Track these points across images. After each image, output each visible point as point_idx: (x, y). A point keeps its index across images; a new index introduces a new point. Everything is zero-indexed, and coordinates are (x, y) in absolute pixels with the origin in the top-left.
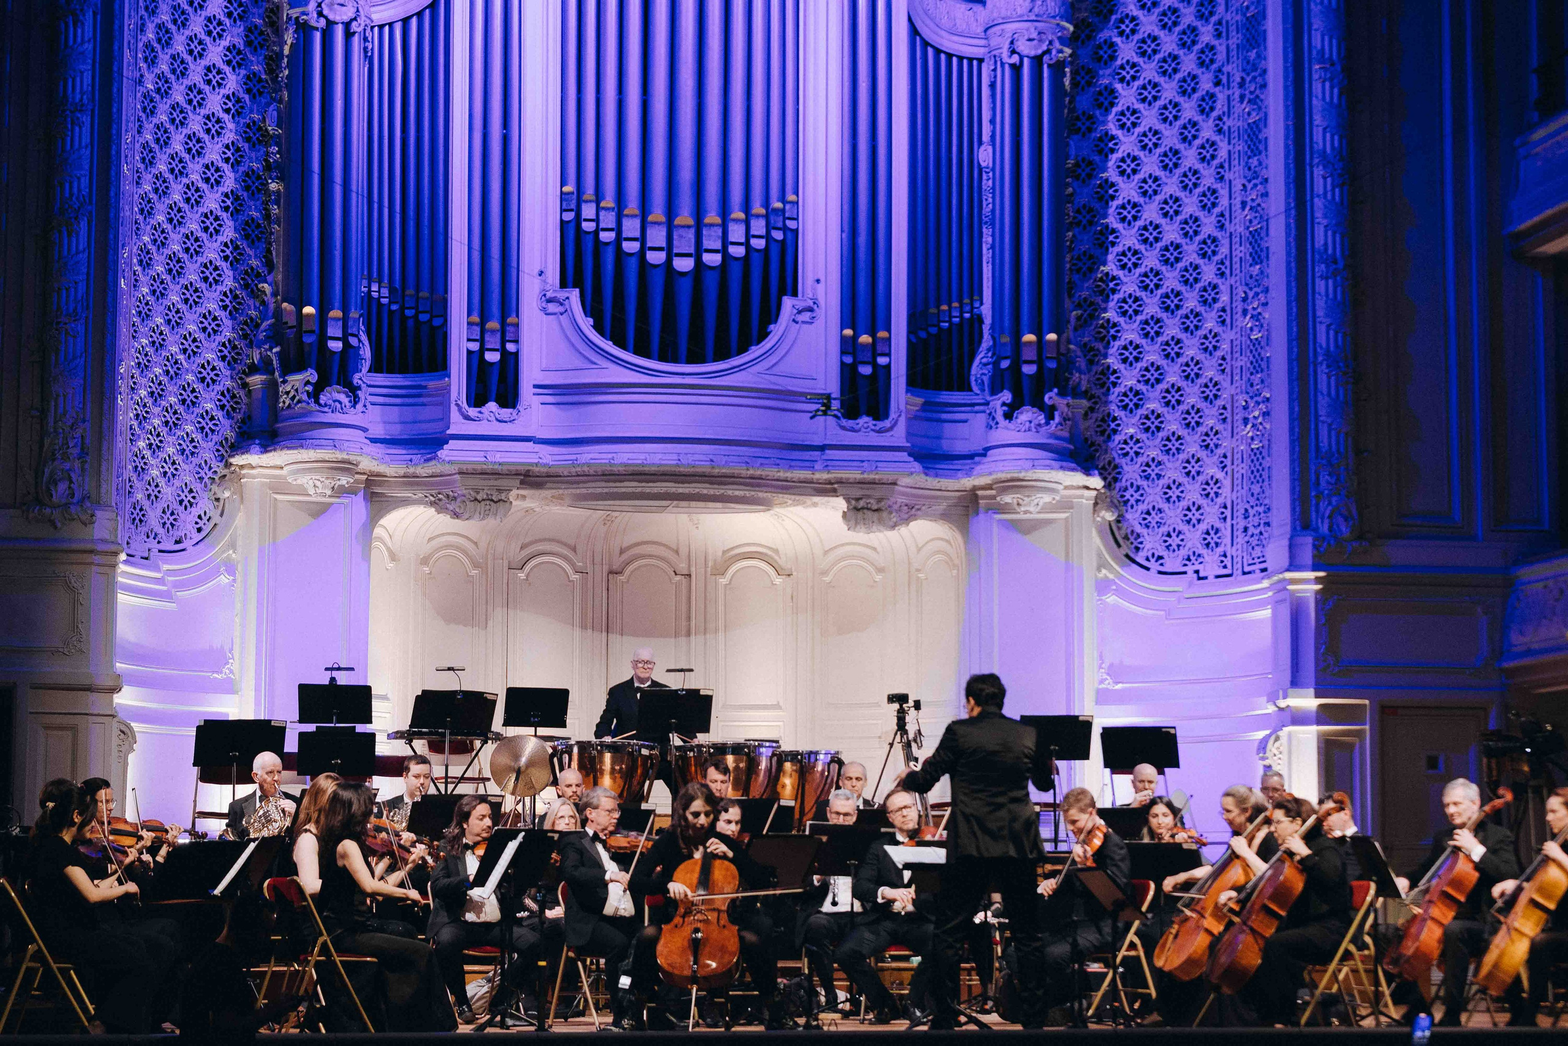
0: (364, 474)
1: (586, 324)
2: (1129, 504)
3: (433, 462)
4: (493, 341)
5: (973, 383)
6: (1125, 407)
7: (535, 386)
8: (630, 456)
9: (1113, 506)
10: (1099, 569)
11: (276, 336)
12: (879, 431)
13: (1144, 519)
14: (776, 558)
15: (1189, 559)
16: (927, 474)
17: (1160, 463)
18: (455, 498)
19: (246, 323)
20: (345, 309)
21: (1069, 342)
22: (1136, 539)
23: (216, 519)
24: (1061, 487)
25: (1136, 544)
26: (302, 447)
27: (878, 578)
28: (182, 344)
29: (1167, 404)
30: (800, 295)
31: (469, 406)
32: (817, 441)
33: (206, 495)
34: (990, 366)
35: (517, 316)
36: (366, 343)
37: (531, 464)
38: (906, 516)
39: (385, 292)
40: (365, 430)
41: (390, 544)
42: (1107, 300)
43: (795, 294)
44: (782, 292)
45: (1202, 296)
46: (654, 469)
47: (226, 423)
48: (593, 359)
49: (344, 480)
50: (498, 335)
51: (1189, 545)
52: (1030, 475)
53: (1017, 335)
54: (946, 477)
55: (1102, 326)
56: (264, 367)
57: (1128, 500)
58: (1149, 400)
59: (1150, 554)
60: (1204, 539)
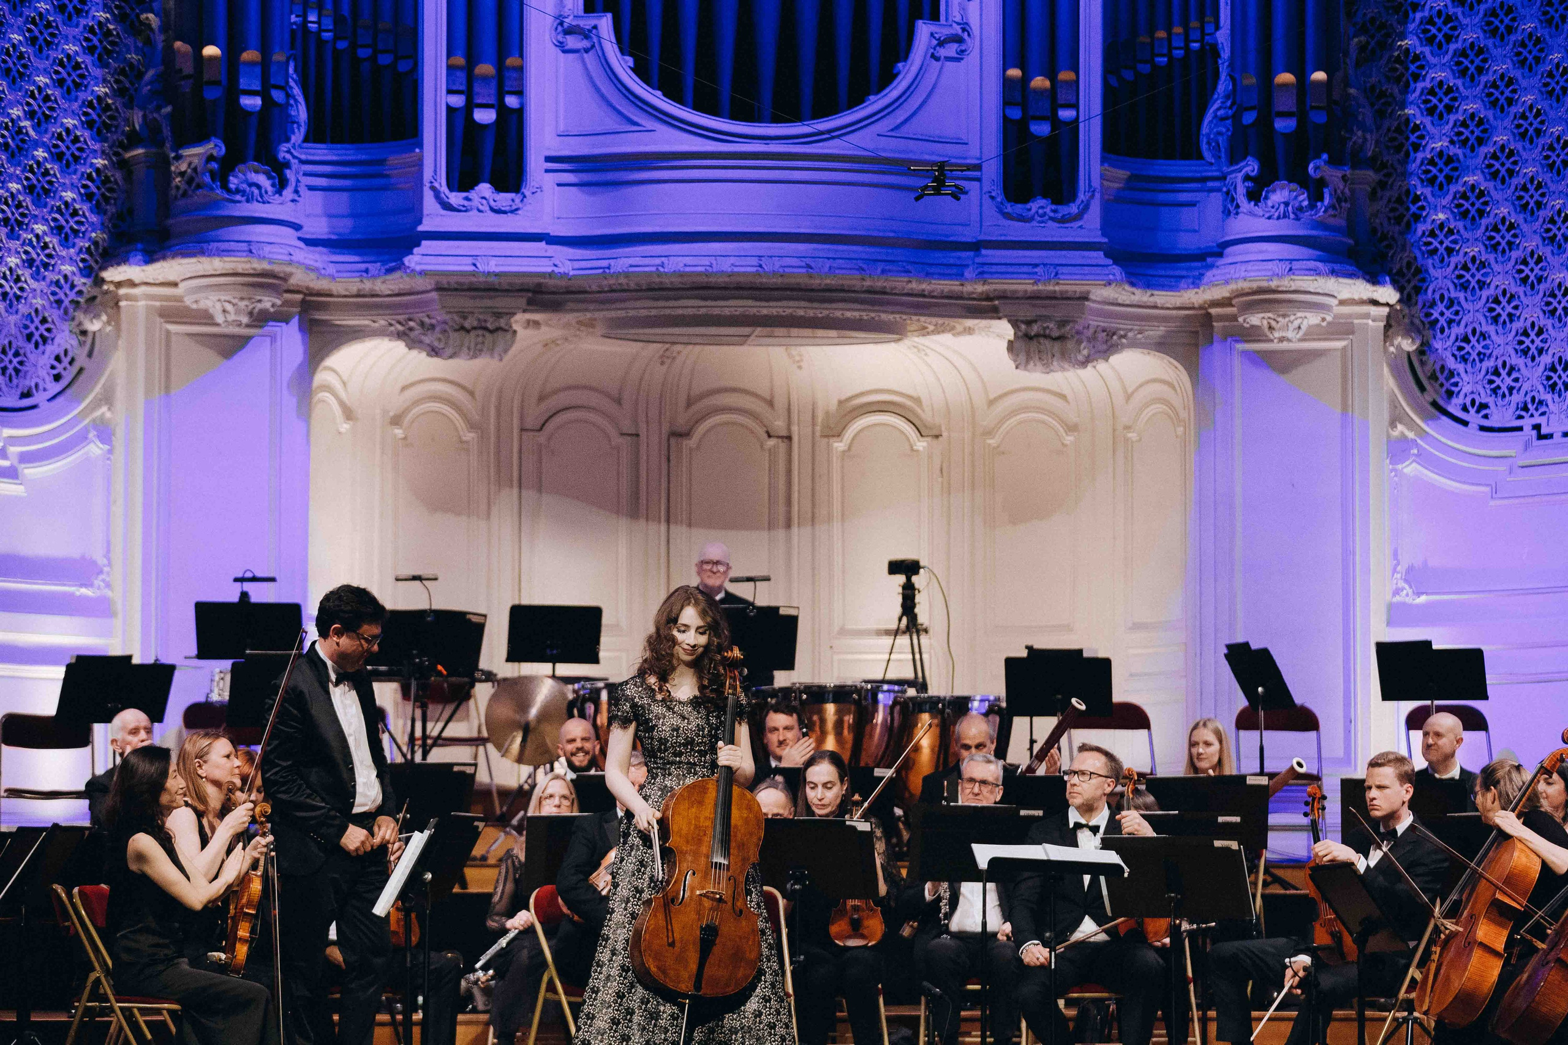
0: (298, 292)
1: (622, 65)
2: (1439, 326)
3: (397, 274)
4: (484, 94)
5: (1204, 147)
6: (1432, 181)
7: (548, 159)
8: (688, 261)
9: (1412, 330)
10: (1392, 424)
11: (166, 88)
12: (1063, 220)
13: (1460, 349)
14: (919, 411)
15: (1525, 408)
16: (1132, 284)
17: (1483, 265)
18: (432, 327)
19: (122, 72)
20: (265, 51)
21: (1347, 85)
22: (1447, 379)
23: (81, 360)
24: (1333, 302)
25: (1447, 385)
26: (203, 253)
27: (1069, 439)
28: (28, 104)
29: (1494, 175)
30: (942, 18)
31: (451, 188)
32: (968, 235)
33: (66, 326)
34: (1229, 122)
35: (521, 56)
36: (301, 99)
37: (543, 275)
38: (1105, 347)
39: (328, 23)
40: (297, 227)
41: (343, 395)
42: (1405, 20)
43: (935, 16)
44: (917, 14)
45: (1545, 13)
46: (721, 280)
47: (94, 218)
48: (636, 119)
49: (268, 302)
50: (494, 84)
51: (1526, 387)
52: (1286, 283)
53: (1267, 75)
54: (1162, 287)
55: (1398, 60)
56: (150, 136)
57: (1437, 320)
58: (1467, 170)
59: (1468, 401)
60: (1549, 378)
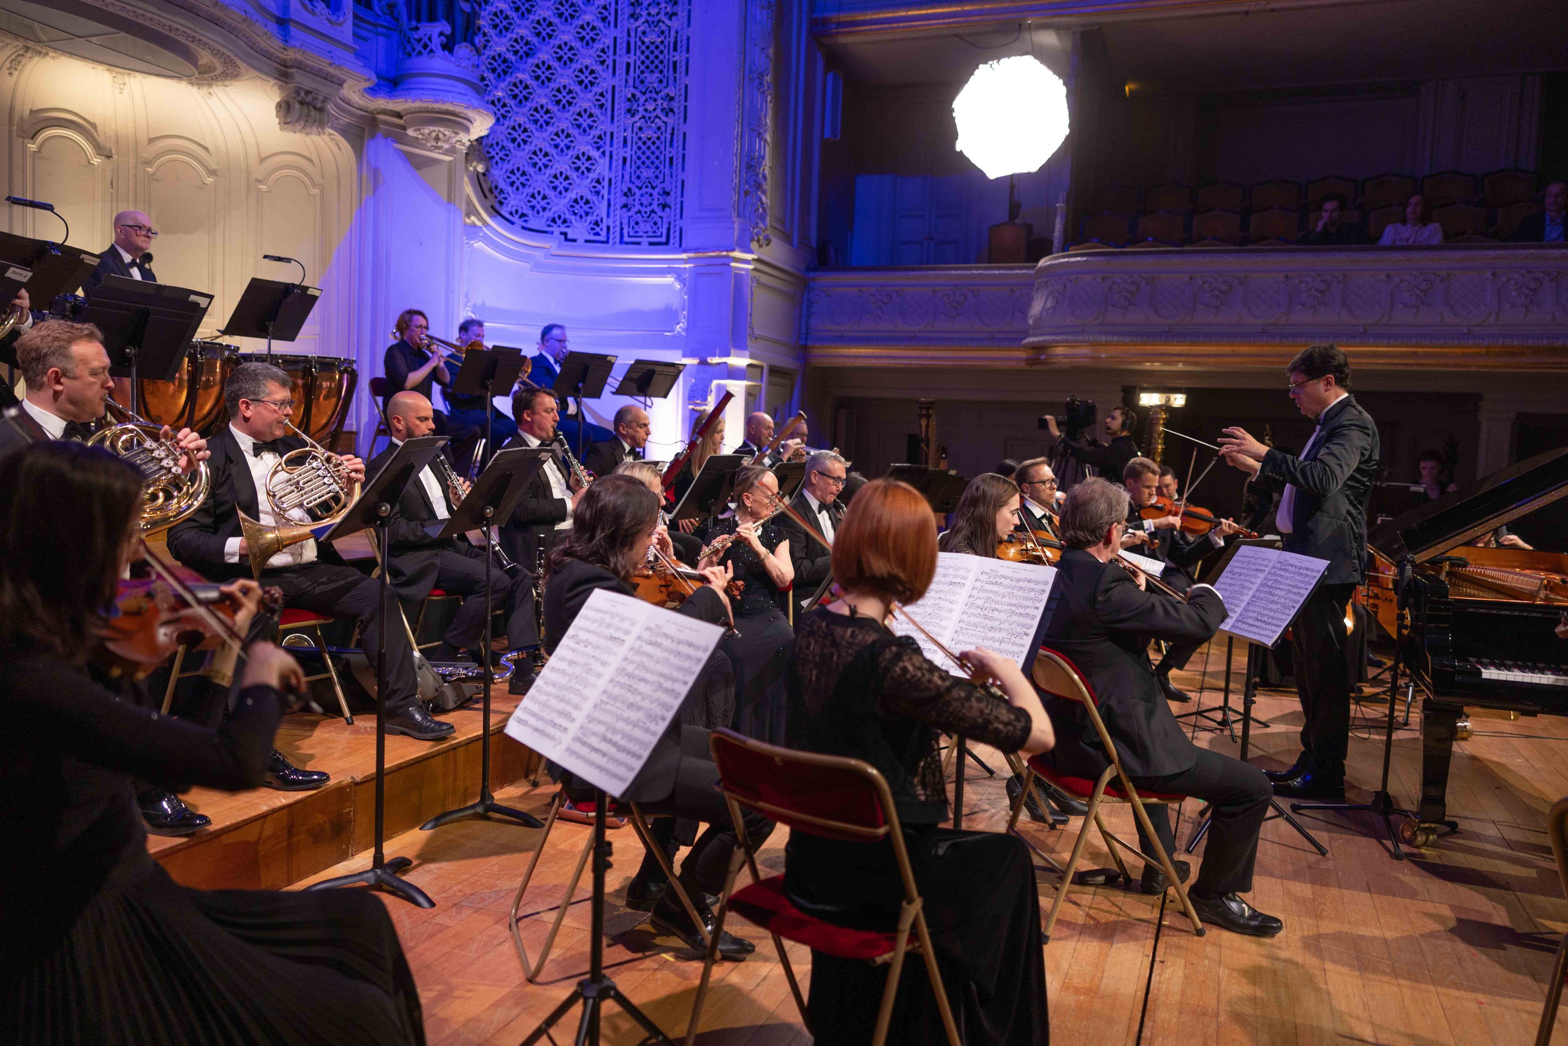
2: (495, 161)
6: (494, 70)
9: (482, 159)
10: (469, 218)
12: (334, 23)
13: (509, 178)
14: (95, 133)
17: (527, 130)
22: (501, 194)
25: (500, 197)
27: (209, 180)
29: (537, 78)
51: (555, 209)
57: (493, 157)
58: (518, 69)
59: (513, 210)
60: (572, 206)
